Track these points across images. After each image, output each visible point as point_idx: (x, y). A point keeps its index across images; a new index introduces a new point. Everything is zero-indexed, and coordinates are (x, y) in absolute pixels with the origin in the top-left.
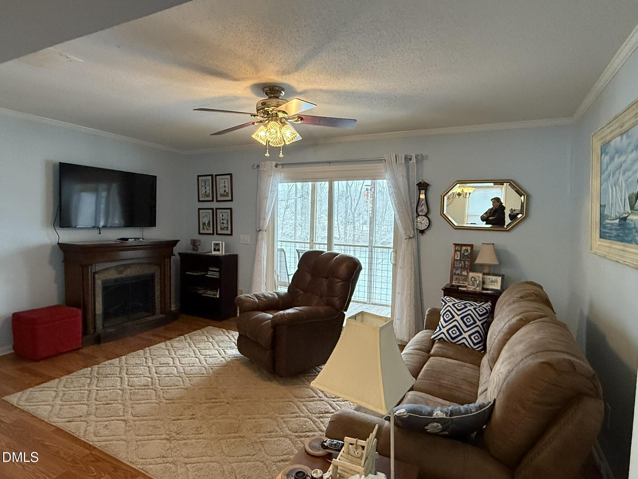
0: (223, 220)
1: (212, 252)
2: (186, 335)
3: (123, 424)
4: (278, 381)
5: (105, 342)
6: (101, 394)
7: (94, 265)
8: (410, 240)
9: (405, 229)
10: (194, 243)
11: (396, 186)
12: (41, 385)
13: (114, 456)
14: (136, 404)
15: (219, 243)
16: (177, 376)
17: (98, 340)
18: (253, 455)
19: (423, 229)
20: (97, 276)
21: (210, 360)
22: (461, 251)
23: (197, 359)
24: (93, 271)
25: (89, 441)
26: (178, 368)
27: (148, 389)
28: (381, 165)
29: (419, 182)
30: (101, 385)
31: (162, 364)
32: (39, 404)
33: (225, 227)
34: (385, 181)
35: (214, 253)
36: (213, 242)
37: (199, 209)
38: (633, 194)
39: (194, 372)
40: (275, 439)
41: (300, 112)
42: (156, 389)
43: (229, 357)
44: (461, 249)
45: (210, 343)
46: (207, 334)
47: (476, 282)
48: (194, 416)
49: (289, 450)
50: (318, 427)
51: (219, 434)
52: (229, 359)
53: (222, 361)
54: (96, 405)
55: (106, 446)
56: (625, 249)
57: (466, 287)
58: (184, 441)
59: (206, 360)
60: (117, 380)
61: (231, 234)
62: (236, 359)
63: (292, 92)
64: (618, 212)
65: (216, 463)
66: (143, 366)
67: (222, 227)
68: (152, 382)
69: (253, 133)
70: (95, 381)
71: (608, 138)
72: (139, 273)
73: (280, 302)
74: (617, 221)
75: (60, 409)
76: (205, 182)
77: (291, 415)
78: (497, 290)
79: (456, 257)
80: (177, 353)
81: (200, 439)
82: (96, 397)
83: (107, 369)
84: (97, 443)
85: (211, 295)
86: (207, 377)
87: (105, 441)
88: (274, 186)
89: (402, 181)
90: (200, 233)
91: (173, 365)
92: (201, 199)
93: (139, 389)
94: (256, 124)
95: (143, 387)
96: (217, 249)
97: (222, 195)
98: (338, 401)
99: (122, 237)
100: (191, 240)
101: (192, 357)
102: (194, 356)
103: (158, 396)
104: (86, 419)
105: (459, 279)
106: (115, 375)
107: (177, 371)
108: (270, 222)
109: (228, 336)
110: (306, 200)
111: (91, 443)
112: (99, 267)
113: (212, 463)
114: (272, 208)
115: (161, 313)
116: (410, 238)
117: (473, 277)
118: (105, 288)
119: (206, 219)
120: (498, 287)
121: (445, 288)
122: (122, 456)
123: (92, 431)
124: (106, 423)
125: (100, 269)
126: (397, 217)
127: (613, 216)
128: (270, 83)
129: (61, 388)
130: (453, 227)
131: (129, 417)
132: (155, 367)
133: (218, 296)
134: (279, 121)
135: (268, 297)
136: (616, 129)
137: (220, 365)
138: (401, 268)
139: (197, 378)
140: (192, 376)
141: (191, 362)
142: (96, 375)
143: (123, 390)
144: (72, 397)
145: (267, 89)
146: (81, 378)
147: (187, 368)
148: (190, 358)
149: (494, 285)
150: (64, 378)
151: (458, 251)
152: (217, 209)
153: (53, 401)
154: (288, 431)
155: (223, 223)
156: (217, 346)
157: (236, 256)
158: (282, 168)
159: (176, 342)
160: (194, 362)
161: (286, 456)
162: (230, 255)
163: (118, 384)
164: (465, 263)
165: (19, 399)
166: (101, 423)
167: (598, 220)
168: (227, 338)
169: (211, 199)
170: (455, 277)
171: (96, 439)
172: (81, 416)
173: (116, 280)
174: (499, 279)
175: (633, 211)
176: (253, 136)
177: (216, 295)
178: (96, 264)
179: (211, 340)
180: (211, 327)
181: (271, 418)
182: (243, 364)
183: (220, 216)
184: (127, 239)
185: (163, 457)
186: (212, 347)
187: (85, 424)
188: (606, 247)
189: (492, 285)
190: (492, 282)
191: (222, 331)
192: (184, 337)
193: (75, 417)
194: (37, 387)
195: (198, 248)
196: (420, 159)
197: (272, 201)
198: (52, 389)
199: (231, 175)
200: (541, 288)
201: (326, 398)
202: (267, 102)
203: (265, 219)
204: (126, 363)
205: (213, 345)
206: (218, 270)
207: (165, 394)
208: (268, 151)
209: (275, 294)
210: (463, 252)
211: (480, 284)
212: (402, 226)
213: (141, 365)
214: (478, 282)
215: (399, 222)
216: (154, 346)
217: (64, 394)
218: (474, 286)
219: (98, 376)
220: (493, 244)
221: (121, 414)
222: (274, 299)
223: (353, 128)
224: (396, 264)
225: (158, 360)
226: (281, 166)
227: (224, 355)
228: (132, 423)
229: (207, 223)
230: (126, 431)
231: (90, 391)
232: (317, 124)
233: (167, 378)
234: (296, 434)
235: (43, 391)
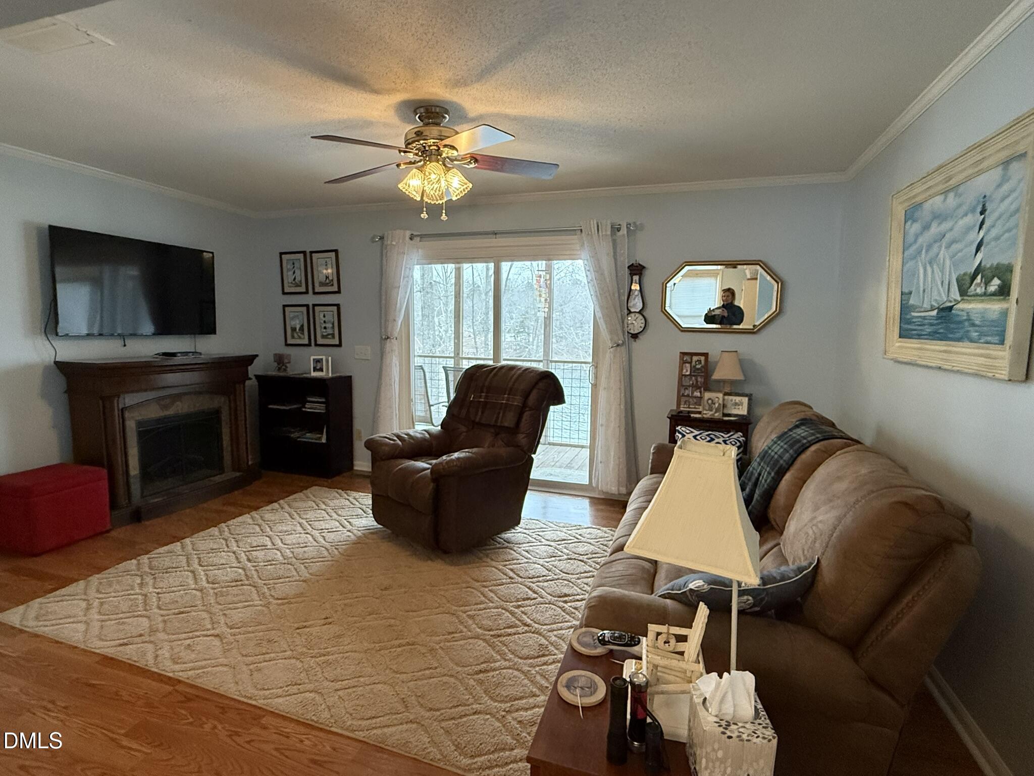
0: (325, 322)
1: (310, 373)
2: (281, 502)
3: (217, 642)
4: (442, 559)
5: (149, 519)
6: (166, 598)
7: (122, 396)
8: (618, 348)
9: (611, 332)
10: (280, 360)
11: (598, 270)
12: (58, 592)
13: (216, 691)
14: (230, 609)
15: (322, 359)
16: (285, 564)
17: (137, 517)
18: (436, 668)
19: (636, 332)
20: (127, 415)
21: (331, 537)
22: (690, 363)
23: (308, 536)
24: (121, 407)
25: (167, 671)
26: (283, 551)
27: (242, 585)
28: (574, 239)
29: (631, 263)
30: (161, 585)
31: (255, 548)
32: (61, 621)
33: (329, 335)
34: (580, 263)
35: (314, 374)
36: (312, 358)
37: (284, 306)
38: (965, 274)
39: (310, 555)
40: (462, 642)
41: (477, 148)
42: (256, 585)
43: (359, 531)
44: (691, 359)
45: (323, 512)
46: (314, 498)
47: (714, 406)
48: (330, 620)
49: (487, 656)
50: (519, 620)
51: (374, 642)
52: (359, 533)
53: (349, 536)
54: (162, 616)
55: (199, 676)
56: (950, 348)
57: (700, 413)
58: (322, 658)
59: (323, 536)
60: (188, 576)
61: (340, 345)
62: (371, 533)
63: (462, 117)
64: (936, 300)
65: (382, 685)
66: (224, 551)
67: (325, 334)
68: (246, 575)
69: (400, 181)
70: (149, 580)
71: (918, 199)
72: (196, 409)
73: (434, 443)
74: (934, 313)
75: (102, 627)
76: (293, 264)
77: (476, 606)
78: (743, 416)
79: (684, 371)
80: (275, 528)
81: (347, 652)
82: (158, 604)
83: (164, 561)
84: (181, 674)
85: (312, 439)
86: (332, 561)
87: (194, 669)
88: (408, 270)
89: (607, 263)
90: (287, 345)
91: (273, 547)
92: (286, 291)
93: (228, 586)
94: (403, 167)
95: (234, 584)
96: (318, 368)
97: (322, 284)
98: (537, 582)
99: (164, 351)
100: (275, 355)
101: (301, 533)
102: (303, 532)
103: (262, 596)
104: (152, 639)
105: (689, 402)
106: (182, 569)
107: (282, 555)
108: (403, 325)
109: (348, 500)
110: (429, 295)
111: (171, 675)
112: (129, 400)
113: (375, 685)
114: (405, 303)
115: (234, 470)
116: (618, 345)
117: (710, 399)
118: (141, 435)
119: (298, 322)
120: (743, 411)
121: (672, 415)
122: (231, 689)
123: (167, 655)
124: (188, 642)
125: (133, 403)
126: (599, 315)
127: (926, 305)
128: (428, 101)
129: (92, 593)
130: (679, 329)
131: (222, 629)
132: (245, 552)
133: (324, 441)
134: (441, 163)
135: (417, 438)
136: (936, 185)
137: (348, 542)
138: (605, 388)
139: (318, 564)
140: (307, 561)
141: (300, 540)
142: (147, 570)
143: (201, 590)
144: (116, 607)
145: (422, 110)
146: (123, 576)
147: (296, 550)
148: (298, 535)
149: (739, 409)
150: (95, 579)
151: (688, 363)
152: (314, 305)
153: (85, 615)
154: (479, 630)
155: (325, 328)
156: (335, 516)
157: (349, 378)
158: (420, 241)
159: (269, 513)
160: (306, 540)
161: (484, 665)
162: (340, 378)
163: (191, 581)
164: (696, 380)
165: (24, 617)
166: (179, 643)
167: (898, 313)
168: (347, 503)
169: (304, 290)
170: (683, 399)
171: (177, 667)
172: (141, 635)
173: (159, 420)
174: (745, 400)
175: (965, 298)
176: (400, 186)
177: (320, 438)
178: (126, 395)
179: (324, 507)
180: (317, 487)
181: (447, 613)
182: (383, 538)
183: (320, 317)
184: (173, 355)
185: (296, 684)
186: (328, 517)
187: (150, 647)
188: (915, 349)
189: (735, 408)
190: (736, 404)
191: (337, 493)
192: (279, 504)
193: (131, 637)
194: (49, 595)
195: (286, 367)
196: (633, 230)
197: (406, 293)
198: (76, 597)
199: (336, 251)
200: (811, 408)
201: (520, 579)
202: (425, 130)
203: (395, 320)
204: (194, 550)
205: (327, 513)
206: (323, 400)
207: (273, 591)
208: (425, 209)
209: (426, 433)
210: (693, 363)
211: (720, 409)
212: (607, 328)
213: (218, 550)
214: (717, 405)
215: (601, 322)
216: (235, 521)
217: (102, 604)
218: (711, 411)
219: (153, 572)
220: (736, 351)
221: (209, 626)
222: (424, 440)
223: (550, 178)
224: (596, 385)
225: (247, 542)
226: (418, 239)
227: (349, 527)
228: (231, 638)
229: (298, 327)
230: (226, 651)
231: (146, 595)
232: (497, 170)
233: (269, 567)
234: (491, 633)
235: (62, 601)
